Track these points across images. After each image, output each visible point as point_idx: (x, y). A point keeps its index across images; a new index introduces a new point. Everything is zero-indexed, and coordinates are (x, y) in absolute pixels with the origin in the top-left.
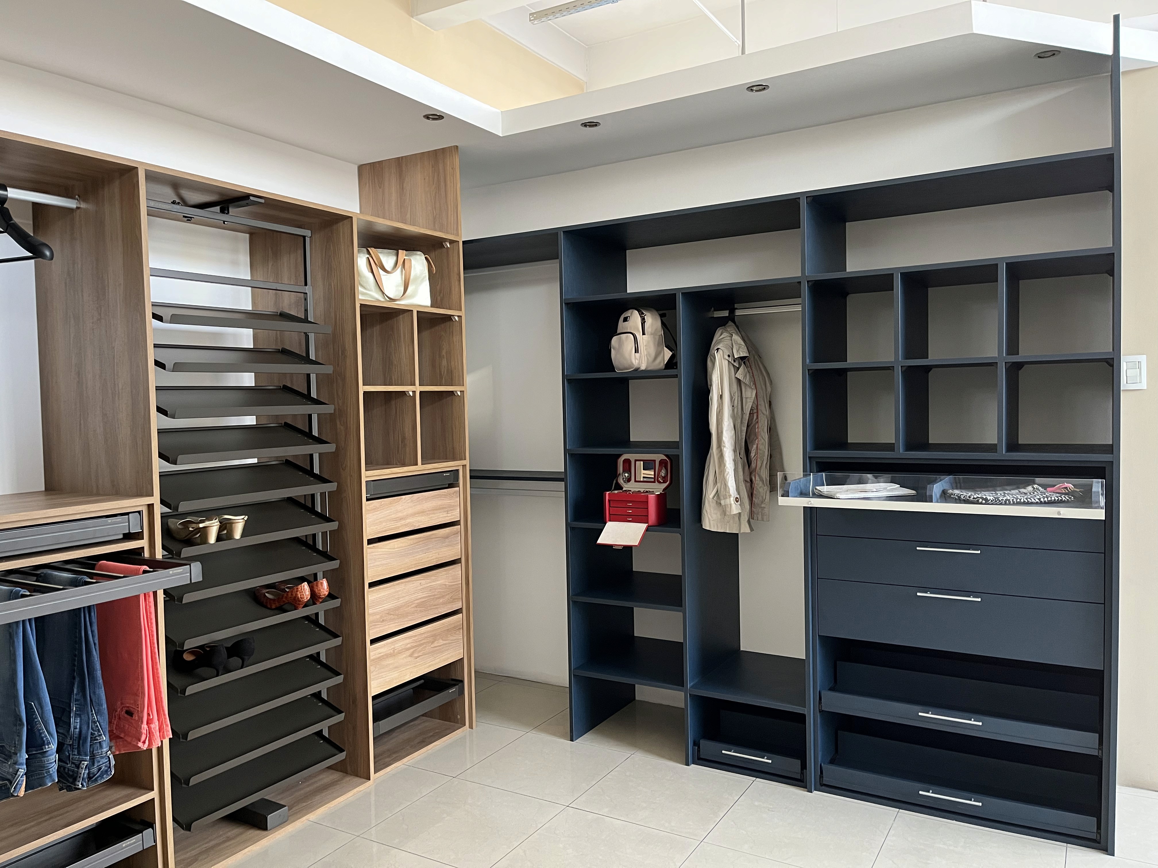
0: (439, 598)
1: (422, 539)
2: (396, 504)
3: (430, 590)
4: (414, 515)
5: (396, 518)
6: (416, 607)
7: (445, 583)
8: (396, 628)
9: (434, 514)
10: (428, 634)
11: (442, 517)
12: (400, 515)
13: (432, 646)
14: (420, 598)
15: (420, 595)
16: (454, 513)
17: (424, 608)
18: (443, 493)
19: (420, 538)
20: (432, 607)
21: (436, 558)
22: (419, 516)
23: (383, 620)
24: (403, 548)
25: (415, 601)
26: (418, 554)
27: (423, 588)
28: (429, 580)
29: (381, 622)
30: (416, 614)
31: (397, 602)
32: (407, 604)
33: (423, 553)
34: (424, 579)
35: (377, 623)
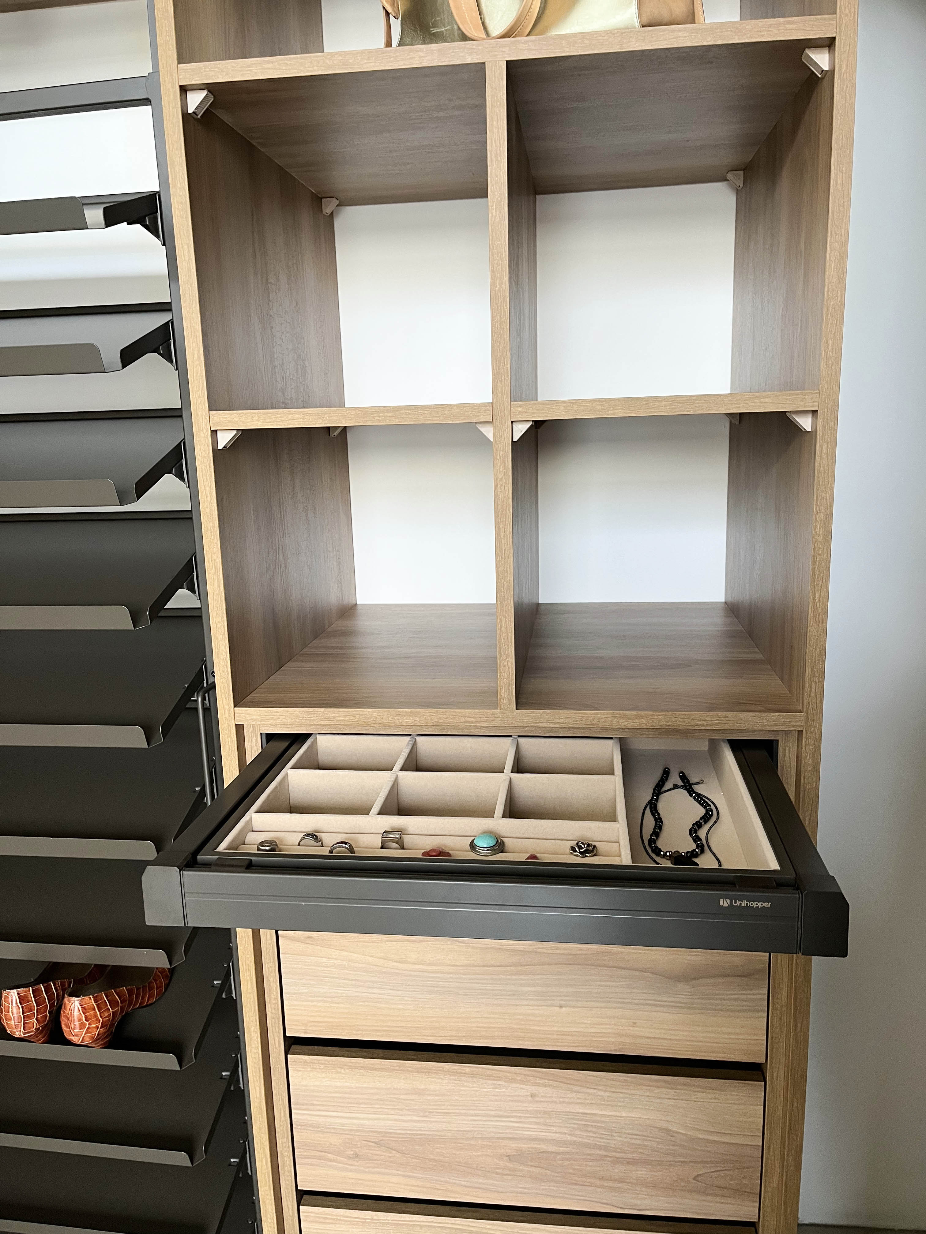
23: (356, 1156)
24: (446, 969)
25: (503, 1138)
26: (525, 1002)
27: (545, 1112)
28: (579, 1095)
29: (349, 1158)
30: (510, 1177)
31: (419, 1121)
32: (467, 1139)
33: (549, 1002)
34: (550, 1086)
35: (331, 1156)
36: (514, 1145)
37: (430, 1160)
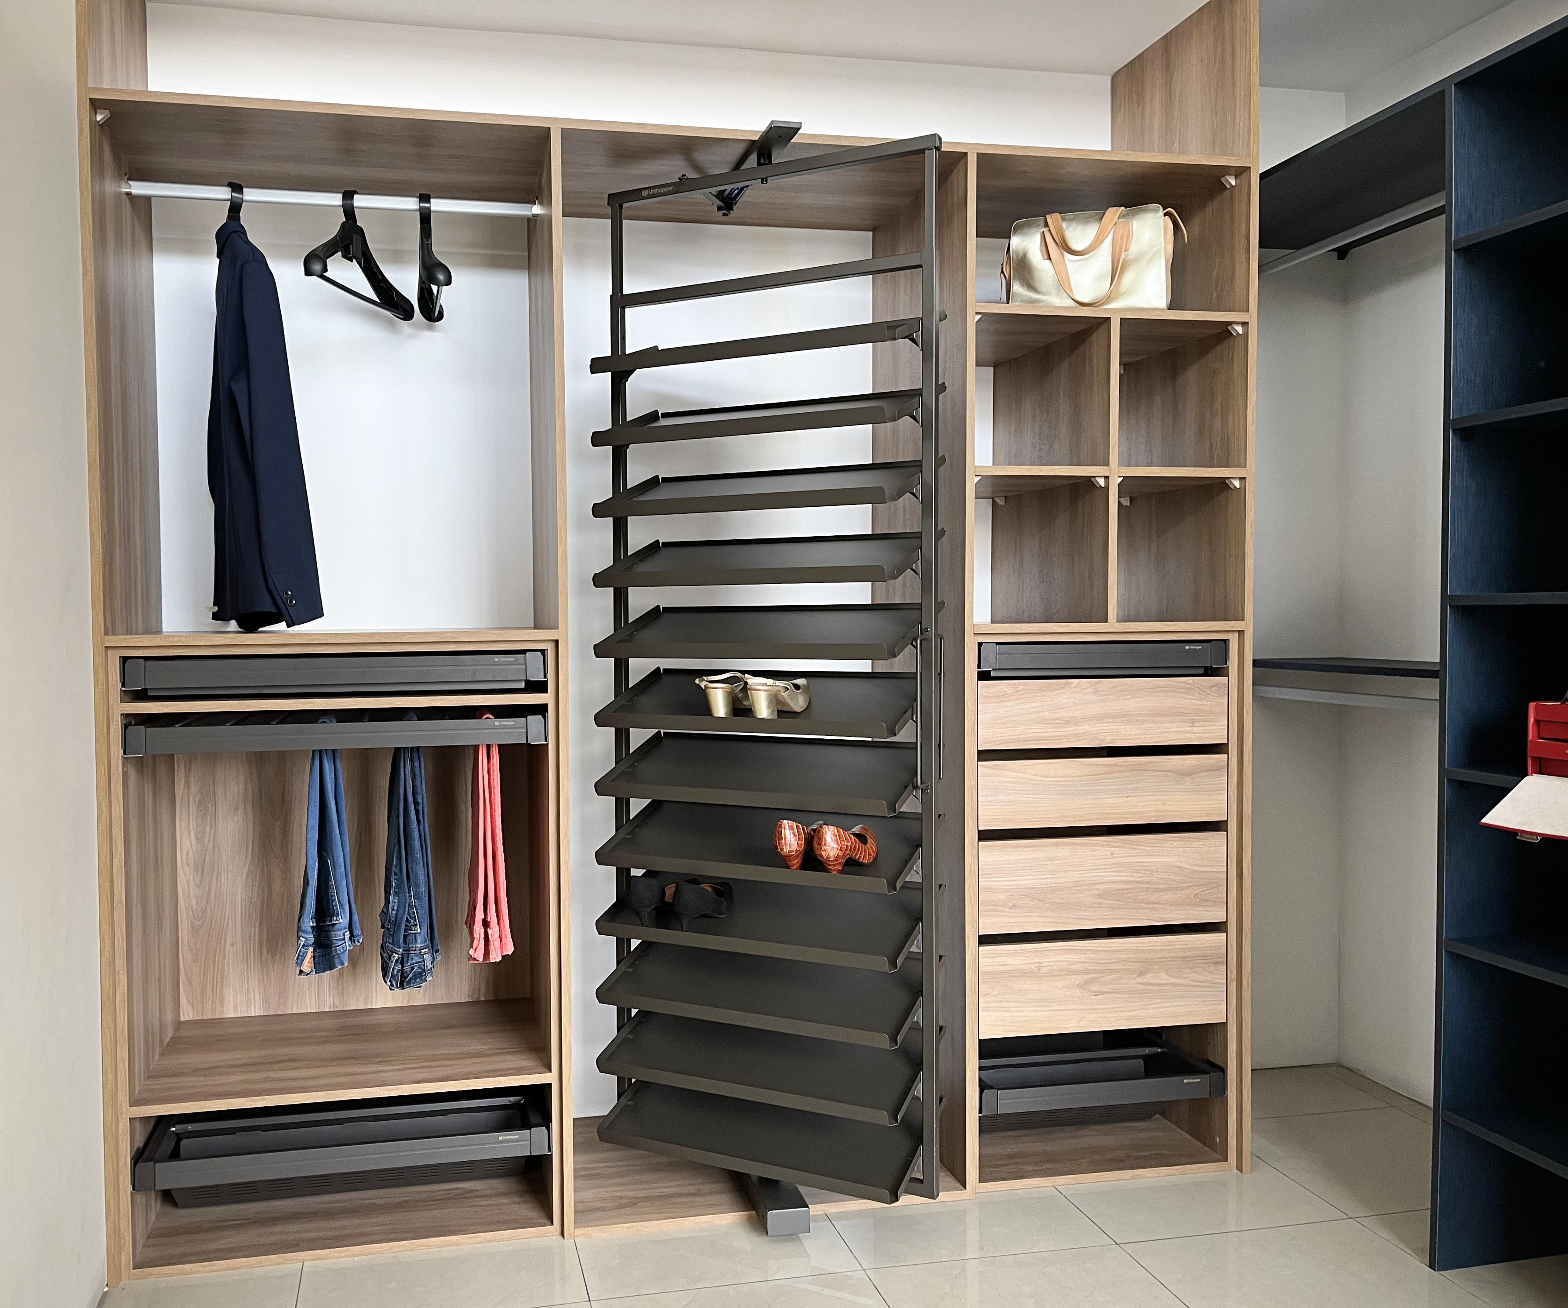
0: (1164, 890)
1: (1119, 769)
2: (1055, 693)
3: (1138, 872)
4: (1101, 718)
5: (1055, 719)
6: (1099, 896)
7: (1178, 864)
8: (1046, 926)
9: (1154, 722)
10: (1130, 956)
11: (1175, 732)
12: (1063, 714)
13: (1139, 980)
14: (1112, 882)
15: (1111, 876)
16: (1212, 728)
17: (1120, 903)
18: (1182, 685)
19: (1115, 765)
20: (1142, 905)
21: (1156, 811)
22: (1114, 722)
23: (1014, 906)
24: (1069, 779)
25: (1096, 884)
26: (1109, 796)
27: (1118, 864)
28: (1136, 851)
29: (1010, 908)
30: (1098, 909)
31: (1051, 878)
32: (1076, 887)
33: (1122, 795)
34: (1121, 847)
35: (1000, 908)
36: (1101, 887)
37: (1056, 903)
